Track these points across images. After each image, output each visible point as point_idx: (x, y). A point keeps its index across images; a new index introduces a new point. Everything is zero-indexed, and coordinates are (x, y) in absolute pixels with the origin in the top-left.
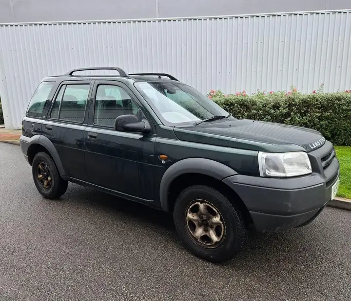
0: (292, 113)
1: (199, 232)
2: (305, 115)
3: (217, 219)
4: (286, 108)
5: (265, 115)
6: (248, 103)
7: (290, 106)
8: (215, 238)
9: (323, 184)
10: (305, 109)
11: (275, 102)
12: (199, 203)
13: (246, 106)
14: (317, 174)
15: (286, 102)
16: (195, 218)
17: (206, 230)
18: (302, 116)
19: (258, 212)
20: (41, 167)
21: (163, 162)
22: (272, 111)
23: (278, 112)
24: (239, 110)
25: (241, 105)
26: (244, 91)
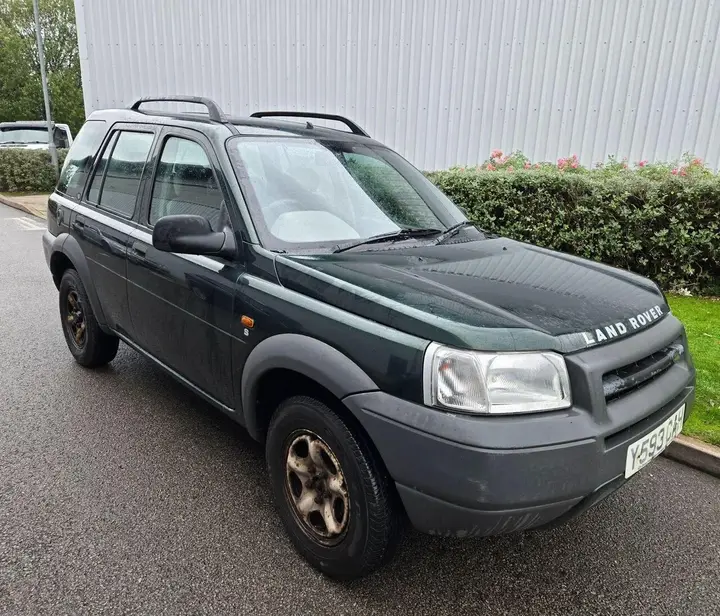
0: (673, 220)
1: (307, 501)
2: (706, 227)
3: (336, 484)
4: (659, 206)
5: (607, 219)
6: (569, 187)
7: (670, 201)
8: (332, 525)
9: (593, 441)
10: (706, 212)
11: (635, 189)
12: (308, 438)
13: (565, 195)
14: (582, 412)
15: (662, 191)
16: (302, 468)
17: (319, 501)
18: (697, 229)
19: (411, 487)
20: (71, 299)
21: (246, 332)
22: (625, 211)
23: (639, 214)
24: (546, 202)
25: (552, 192)
26: (574, 157)
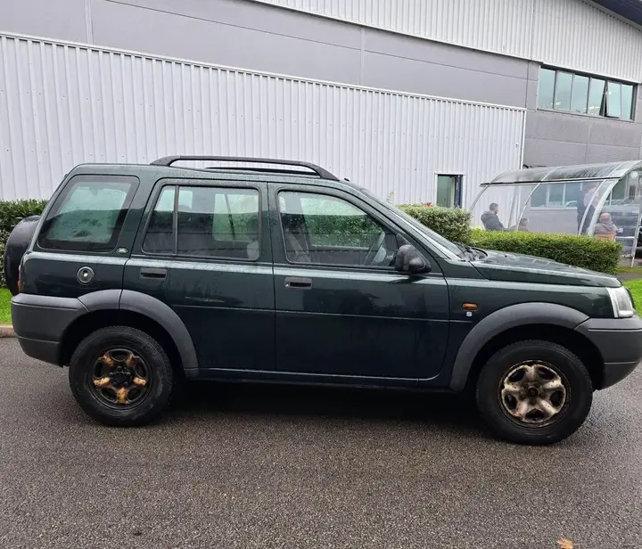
1: (524, 408)
3: (555, 383)
8: (552, 410)
12: (526, 366)
16: (517, 388)
20: (108, 361)
21: (469, 314)
